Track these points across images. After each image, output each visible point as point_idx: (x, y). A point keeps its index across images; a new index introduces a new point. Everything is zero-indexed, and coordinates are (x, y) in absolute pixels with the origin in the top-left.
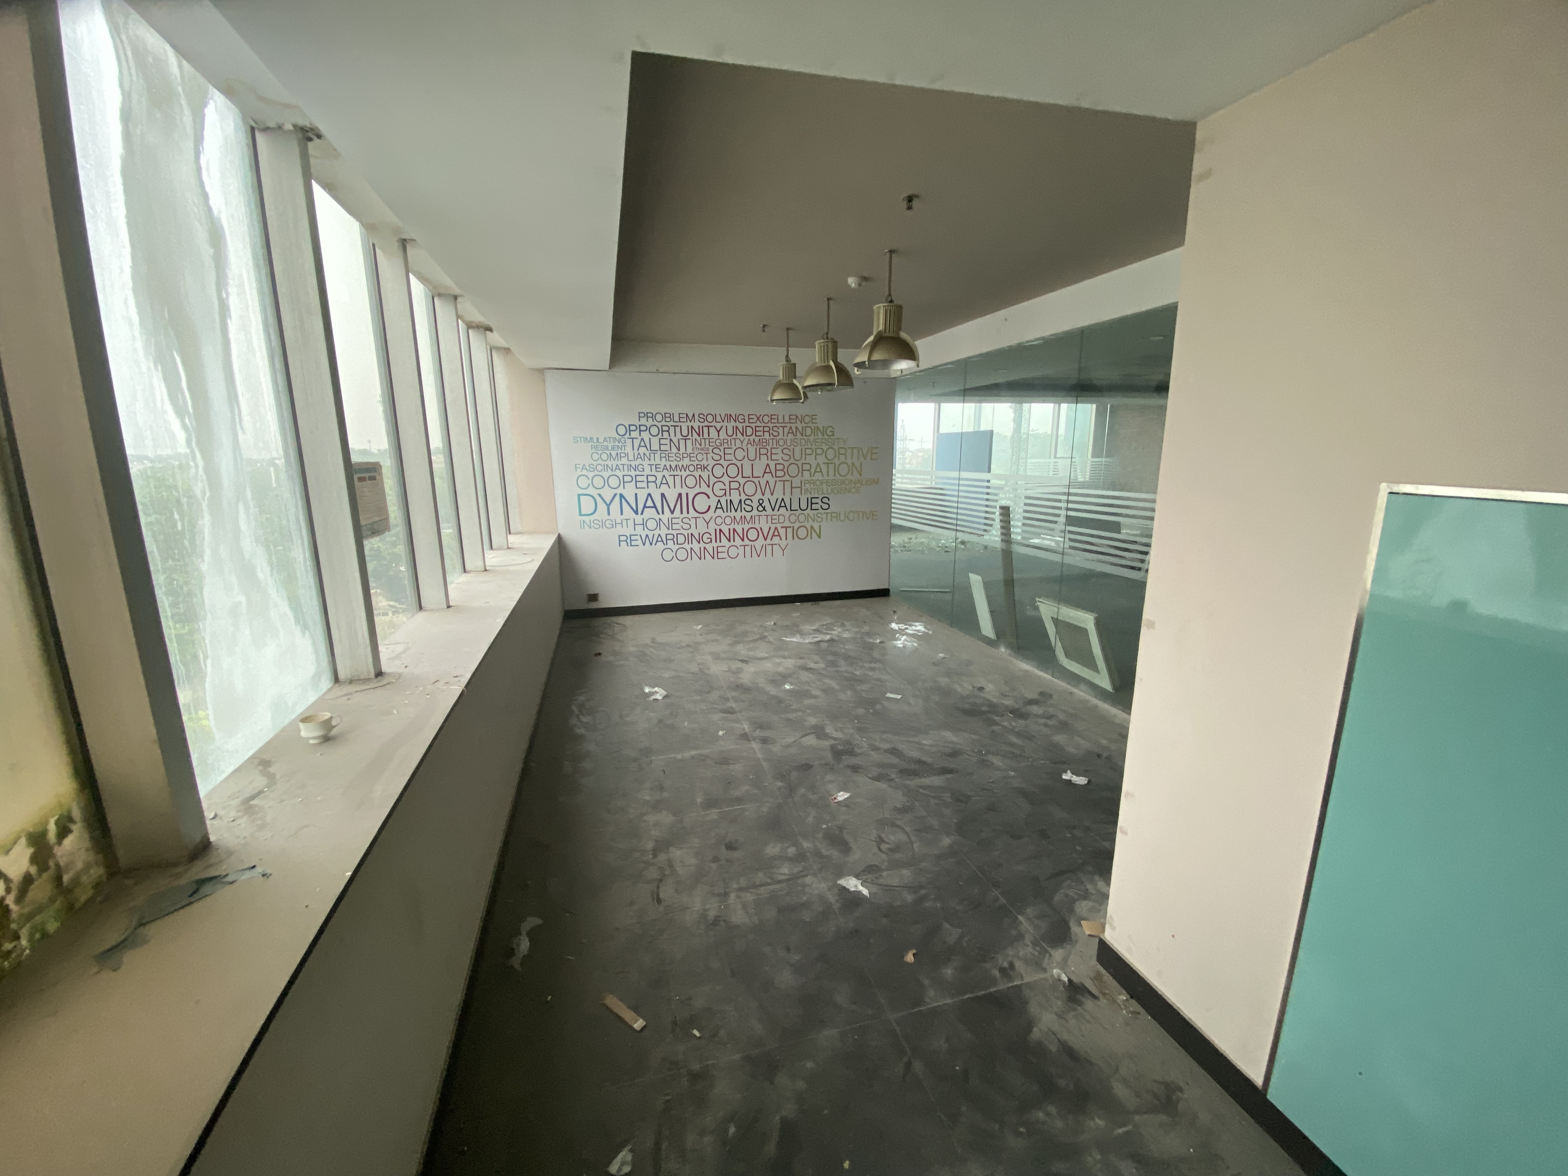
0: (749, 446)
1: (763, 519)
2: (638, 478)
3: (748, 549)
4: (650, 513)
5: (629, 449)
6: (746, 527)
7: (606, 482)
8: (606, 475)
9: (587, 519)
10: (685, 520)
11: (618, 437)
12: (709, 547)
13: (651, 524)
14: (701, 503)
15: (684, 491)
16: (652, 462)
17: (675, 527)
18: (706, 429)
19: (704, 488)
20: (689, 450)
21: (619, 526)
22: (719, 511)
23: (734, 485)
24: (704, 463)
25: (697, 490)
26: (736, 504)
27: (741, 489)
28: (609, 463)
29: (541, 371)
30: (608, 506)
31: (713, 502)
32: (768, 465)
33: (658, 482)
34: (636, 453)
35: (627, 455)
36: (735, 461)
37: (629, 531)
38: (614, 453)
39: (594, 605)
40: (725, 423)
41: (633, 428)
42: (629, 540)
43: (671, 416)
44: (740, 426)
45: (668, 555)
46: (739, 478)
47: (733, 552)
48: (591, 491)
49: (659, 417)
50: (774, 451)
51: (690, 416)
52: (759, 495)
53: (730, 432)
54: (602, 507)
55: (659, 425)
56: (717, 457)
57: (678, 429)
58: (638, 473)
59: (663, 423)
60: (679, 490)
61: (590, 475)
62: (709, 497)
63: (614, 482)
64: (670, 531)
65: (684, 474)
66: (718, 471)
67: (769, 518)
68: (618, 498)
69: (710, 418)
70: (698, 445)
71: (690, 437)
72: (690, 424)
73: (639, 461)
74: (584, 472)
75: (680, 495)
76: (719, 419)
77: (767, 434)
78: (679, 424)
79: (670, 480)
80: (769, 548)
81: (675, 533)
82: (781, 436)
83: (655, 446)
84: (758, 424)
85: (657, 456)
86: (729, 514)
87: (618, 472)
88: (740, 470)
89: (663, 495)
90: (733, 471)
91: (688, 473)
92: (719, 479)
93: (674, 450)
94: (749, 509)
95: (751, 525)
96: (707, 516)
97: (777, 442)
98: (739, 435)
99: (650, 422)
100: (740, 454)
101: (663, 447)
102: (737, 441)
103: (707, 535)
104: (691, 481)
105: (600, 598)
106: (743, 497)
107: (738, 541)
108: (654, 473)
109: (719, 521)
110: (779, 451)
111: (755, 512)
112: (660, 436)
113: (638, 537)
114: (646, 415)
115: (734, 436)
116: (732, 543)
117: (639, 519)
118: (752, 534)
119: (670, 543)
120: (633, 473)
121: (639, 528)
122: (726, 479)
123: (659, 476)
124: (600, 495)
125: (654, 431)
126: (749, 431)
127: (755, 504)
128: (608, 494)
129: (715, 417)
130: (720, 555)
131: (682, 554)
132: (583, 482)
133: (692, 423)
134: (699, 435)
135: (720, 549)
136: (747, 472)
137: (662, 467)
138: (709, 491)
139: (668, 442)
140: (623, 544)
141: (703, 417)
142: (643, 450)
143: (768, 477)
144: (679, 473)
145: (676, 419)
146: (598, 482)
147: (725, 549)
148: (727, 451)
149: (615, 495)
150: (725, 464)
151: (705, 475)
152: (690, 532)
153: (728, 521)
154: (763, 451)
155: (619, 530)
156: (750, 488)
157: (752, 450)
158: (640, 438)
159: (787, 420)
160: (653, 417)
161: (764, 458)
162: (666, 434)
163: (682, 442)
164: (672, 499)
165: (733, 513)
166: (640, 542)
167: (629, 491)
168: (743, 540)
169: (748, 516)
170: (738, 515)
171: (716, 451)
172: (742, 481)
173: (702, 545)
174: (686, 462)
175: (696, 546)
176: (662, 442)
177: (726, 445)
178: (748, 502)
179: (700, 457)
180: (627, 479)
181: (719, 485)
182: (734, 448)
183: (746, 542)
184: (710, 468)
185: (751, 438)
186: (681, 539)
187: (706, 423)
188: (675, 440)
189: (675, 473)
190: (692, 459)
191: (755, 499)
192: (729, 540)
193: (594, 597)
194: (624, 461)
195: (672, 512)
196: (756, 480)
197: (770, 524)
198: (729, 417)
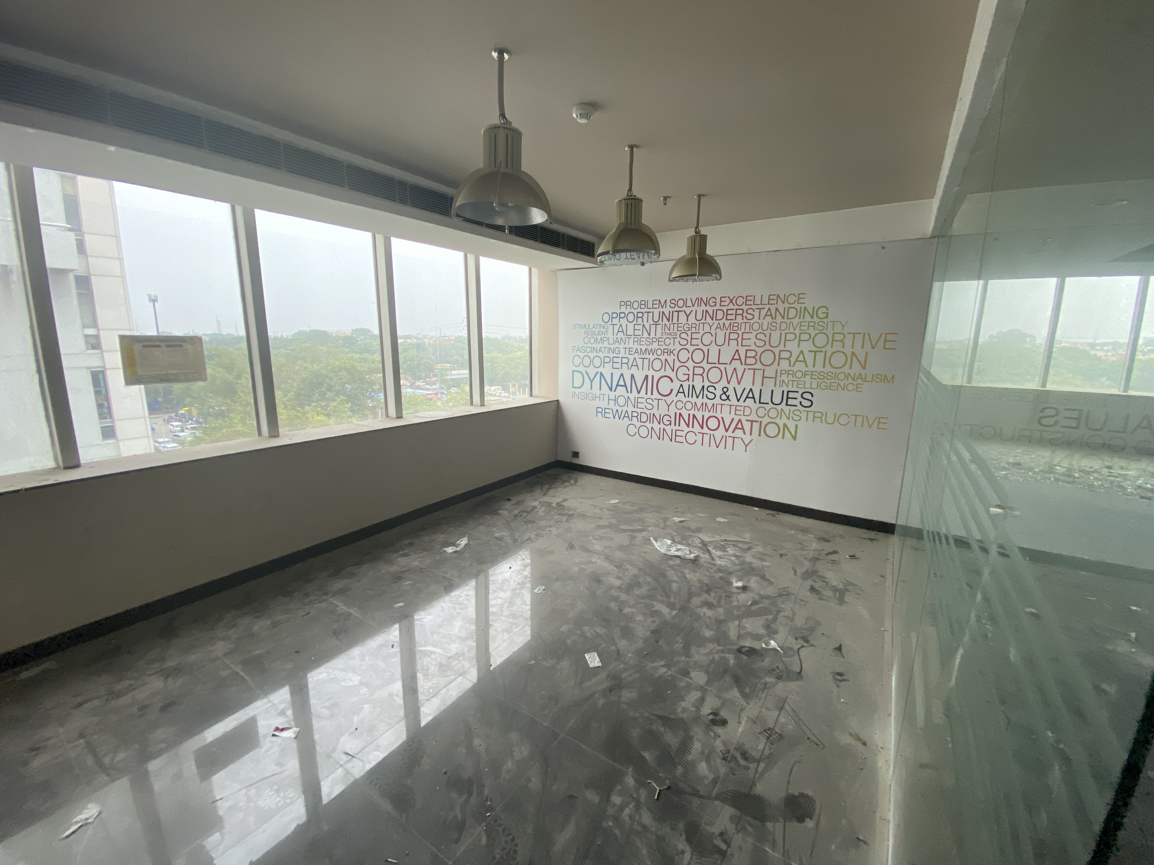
0: (718, 330)
1: (726, 409)
2: (615, 360)
3: (707, 437)
4: (621, 390)
5: (610, 335)
6: (707, 415)
7: (592, 361)
8: (592, 355)
9: (577, 391)
10: (649, 401)
11: (603, 323)
12: (668, 429)
13: (621, 401)
14: (665, 386)
15: (650, 373)
16: (627, 346)
17: (640, 405)
18: (676, 314)
19: (669, 372)
20: (659, 335)
21: (598, 399)
22: (681, 395)
23: (699, 371)
24: (671, 347)
25: (662, 373)
26: (698, 389)
27: (705, 375)
28: (595, 345)
29: (554, 272)
30: (592, 381)
31: (676, 386)
32: (737, 351)
33: (630, 364)
34: (615, 337)
35: (608, 339)
36: (701, 346)
37: (604, 405)
38: (599, 338)
39: (576, 461)
40: (694, 309)
41: (615, 315)
42: (603, 412)
43: (646, 303)
44: (710, 310)
45: (632, 430)
46: (704, 364)
47: (691, 438)
48: (581, 368)
49: (636, 305)
50: (746, 336)
51: (663, 302)
52: (724, 383)
53: (699, 317)
54: (587, 381)
55: (635, 312)
56: (684, 342)
57: (651, 315)
58: (615, 355)
59: (639, 310)
60: (646, 372)
61: (582, 355)
62: (672, 381)
63: (597, 362)
64: (636, 409)
65: (652, 357)
66: (684, 356)
67: (733, 408)
68: (599, 375)
69: (681, 303)
70: (667, 331)
71: (660, 322)
72: (661, 310)
73: (617, 345)
74: (578, 353)
75: (646, 377)
76: (689, 303)
77: (739, 318)
78: (652, 310)
79: (640, 362)
80: (730, 441)
81: (639, 411)
82: (756, 319)
83: (630, 332)
84: (731, 306)
85: (631, 341)
86: (690, 399)
87: (600, 354)
88: (706, 356)
89: (632, 376)
90: (698, 356)
91: (655, 356)
92: (683, 364)
93: (646, 335)
94: (711, 396)
95: (711, 414)
96: (669, 399)
97: (751, 327)
98: (709, 319)
99: (629, 309)
100: (707, 339)
101: (637, 333)
102: (706, 325)
103: (667, 418)
104: (657, 365)
105: (580, 455)
106: (707, 384)
107: (697, 428)
108: (627, 355)
109: (680, 404)
110: (752, 336)
111: (717, 401)
112: (635, 322)
113: (610, 411)
114: (626, 304)
115: (703, 321)
116: (690, 429)
117: (612, 395)
118: (713, 423)
119: (635, 419)
120: (611, 355)
121: (612, 403)
122: (690, 364)
123: (631, 358)
124: (586, 372)
125: (631, 317)
126: (720, 315)
127: (719, 392)
128: (592, 371)
129: (685, 303)
130: (678, 439)
131: (644, 432)
132: (577, 361)
133: (664, 310)
134: (669, 320)
135: (678, 433)
136: (713, 358)
137: (634, 350)
138: (673, 375)
139: (640, 327)
140: (599, 415)
141: (674, 303)
142: (620, 335)
143: (736, 364)
144: (647, 356)
145: (650, 306)
146: (587, 361)
147: (683, 434)
148: (694, 336)
149: (597, 373)
150: (691, 349)
151: (670, 359)
152: (652, 412)
153: (689, 406)
154: (734, 336)
155: (598, 403)
156: (714, 375)
157: (721, 334)
158: (619, 325)
159: (765, 300)
160: (631, 306)
161: (733, 343)
162: (640, 320)
163: (653, 327)
164: (639, 380)
165: (694, 399)
166: (611, 415)
167: (607, 371)
168: (702, 427)
169: (710, 403)
170: (699, 401)
171: (683, 335)
172: (707, 367)
173: (662, 426)
174: (655, 346)
175: (656, 426)
176: (637, 327)
177: (694, 330)
178: (711, 389)
179: (668, 341)
180: (607, 360)
181: (683, 370)
182: (702, 332)
183: (705, 430)
184: (676, 352)
185: (721, 322)
186: (644, 418)
187: (677, 309)
188: (647, 326)
189: (645, 356)
190: (660, 343)
191: (719, 387)
192: (688, 426)
193: (576, 455)
194: (606, 344)
195: (639, 392)
196: (722, 367)
197: (733, 415)
198: (700, 300)
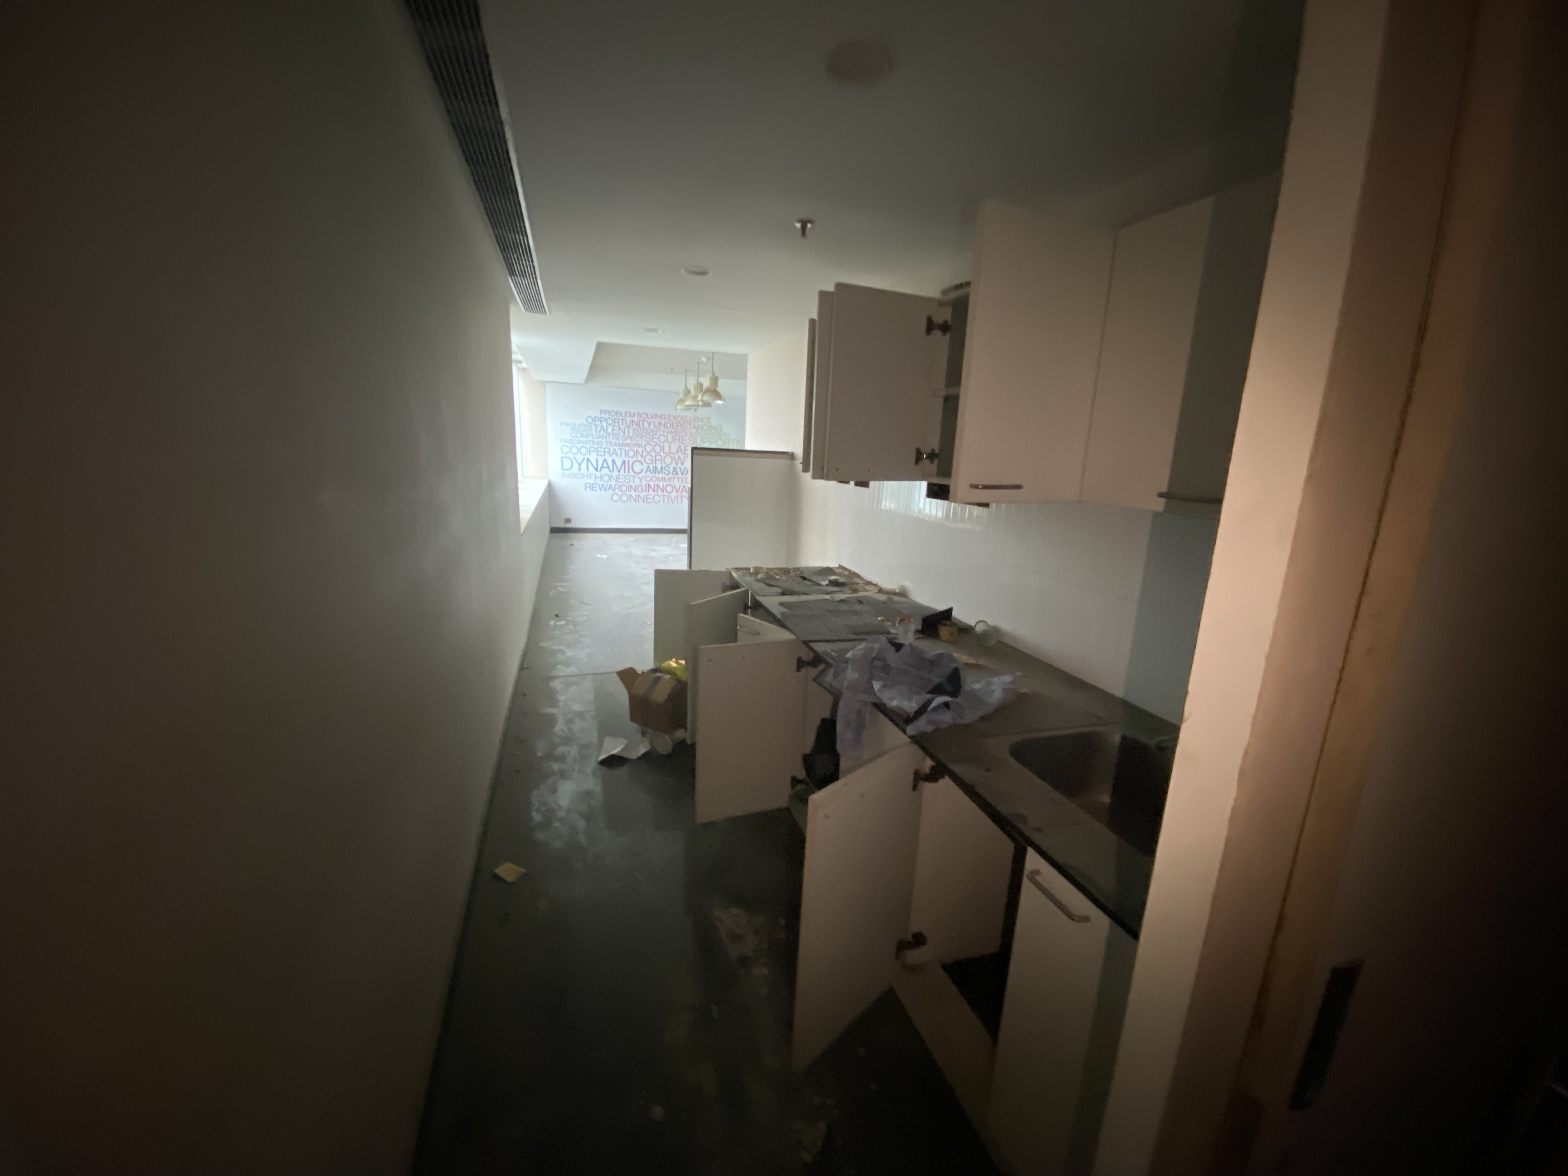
0: (669, 434)
1: (676, 480)
2: (599, 449)
3: (666, 498)
4: (605, 471)
5: (593, 431)
6: (665, 484)
7: (579, 450)
8: (579, 446)
9: (567, 472)
10: (628, 477)
11: (587, 424)
12: (642, 495)
13: (606, 478)
14: (637, 467)
15: (627, 459)
16: (608, 440)
17: (621, 480)
18: (641, 423)
19: (639, 458)
20: (631, 434)
21: (586, 478)
22: (648, 473)
23: (659, 458)
24: (640, 442)
25: (635, 459)
26: (659, 468)
27: (663, 460)
28: (582, 439)
29: (544, 383)
30: (580, 465)
31: (645, 467)
32: (680, 447)
33: (611, 452)
34: (598, 434)
35: (592, 435)
36: (659, 443)
37: (592, 481)
38: (584, 434)
39: (568, 525)
40: (654, 420)
41: (597, 419)
42: (592, 487)
43: (621, 413)
44: (663, 422)
45: (615, 498)
46: (662, 453)
47: (657, 498)
48: (570, 455)
49: (613, 414)
50: (684, 438)
51: (632, 414)
52: (674, 465)
53: (656, 425)
54: (576, 465)
55: (613, 418)
56: (648, 440)
57: (624, 422)
58: (599, 446)
59: (615, 417)
60: (623, 458)
61: (570, 445)
62: (642, 464)
63: (584, 451)
64: (617, 483)
65: (627, 448)
66: (649, 448)
67: (680, 479)
68: (585, 461)
69: (644, 416)
70: (636, 432)
71: (631, 426)
72: (632, 419)
73: (600, 439)
74: (566, 444)
75: (624, 462)
76: (649, 416)
77: (679, 428)
78: (625, 418)
79: (618, 452)
80: (679, 498)
81: (620, 484)
82: (688, 429)
83: (610, 430)
84: (674, 421)
85: (611, 437)
86: (654, 475)
87: (586, 445)
88: (662, 449)
89: (614, 461)
90: (657, 449)
91: (629, 448)
92: (649, 453)
93: (621, 434)
94: (667, 472)
95: (668, 483)
96: (641, 476)
97: (686, 433)
98: (662, 427)
99: (607, 416)
100: (662, 439)
101: (615, 432)
102: (661, 431)
103: (641, 488)
104: (631, 453)
105: (573, 520)
106: (664, 465)
107: (660, 493)
108: (608, 446)
109: (648, 479)
110: (687, 438)
111: (671, 475)
112: (613, 425)
113: (597, 486)
114: (605, 412)
115: (659, 428)
116: (656, 493)
117: (598, 474)
118: (669, 489)
119: (617, 491)
120: (596, 446)
121: (598, 480)
122: (653, 454)
123: (612, 449)
124: (575, 458)
125: (610, 421)
126: (669, 425)
127: (671, 470)
128: (580, 458)
129: (647, 415)
130: (649, 500)
131: (624, 498)
132: (565, 450)
133: (633, 418)
134: (637, 425)
135: (649, 497)
136: (667, 450)
137: (614, 443)
138: (642, 460)
139: (617, 428)
140: (588, 489)
141: (640, 415)
142: (602, 433)
143: (679, 453)
144: (623, 447)
145: (623, 415)
146: (574, 450)
147: (652, 497)
148: (654, 436)
149: (584, 459)
150: (653, 444)
151: (640, 450)
152: (630, 484)
153: (654, 479)
154: (677, 438)
155: (586, 480)
156: (668, 460)
157: (670, 437)
158: (601, 425)
159: (692, 420)
160: (610, 413)
161: (677, 442)
162: (617, 424)
163: (627, 430)
164: (619, 462)
165: (657, 475)
166: (598, 489)
167: (593, 457)
168: (663, 492)
169: (667, 477)
170: (660, 476)
171: (648, 436)
172: (663, 455)
173: (637, 493)
174: (629, 441)
175: (633, 493)
176: (615, 428)
177: (653, 433)
178: (667, 469)
179: (637, 439)
180: (592, 449)
181: (648, 457)
182: (658, 434)
183: (665, 493)
184: (643, 446)
185: (670, 430)
186: (624, 488)
187: (642, 419)
188: (622, 428)
189: (622, 447)
190: (632, 440)
191: (672, 467)
192: (654, 491)
193: (568, 521)
194: (591, 438)
195: (619, 471)
196: (672, 456)
197: (680, 483)
198: (656, 416)
